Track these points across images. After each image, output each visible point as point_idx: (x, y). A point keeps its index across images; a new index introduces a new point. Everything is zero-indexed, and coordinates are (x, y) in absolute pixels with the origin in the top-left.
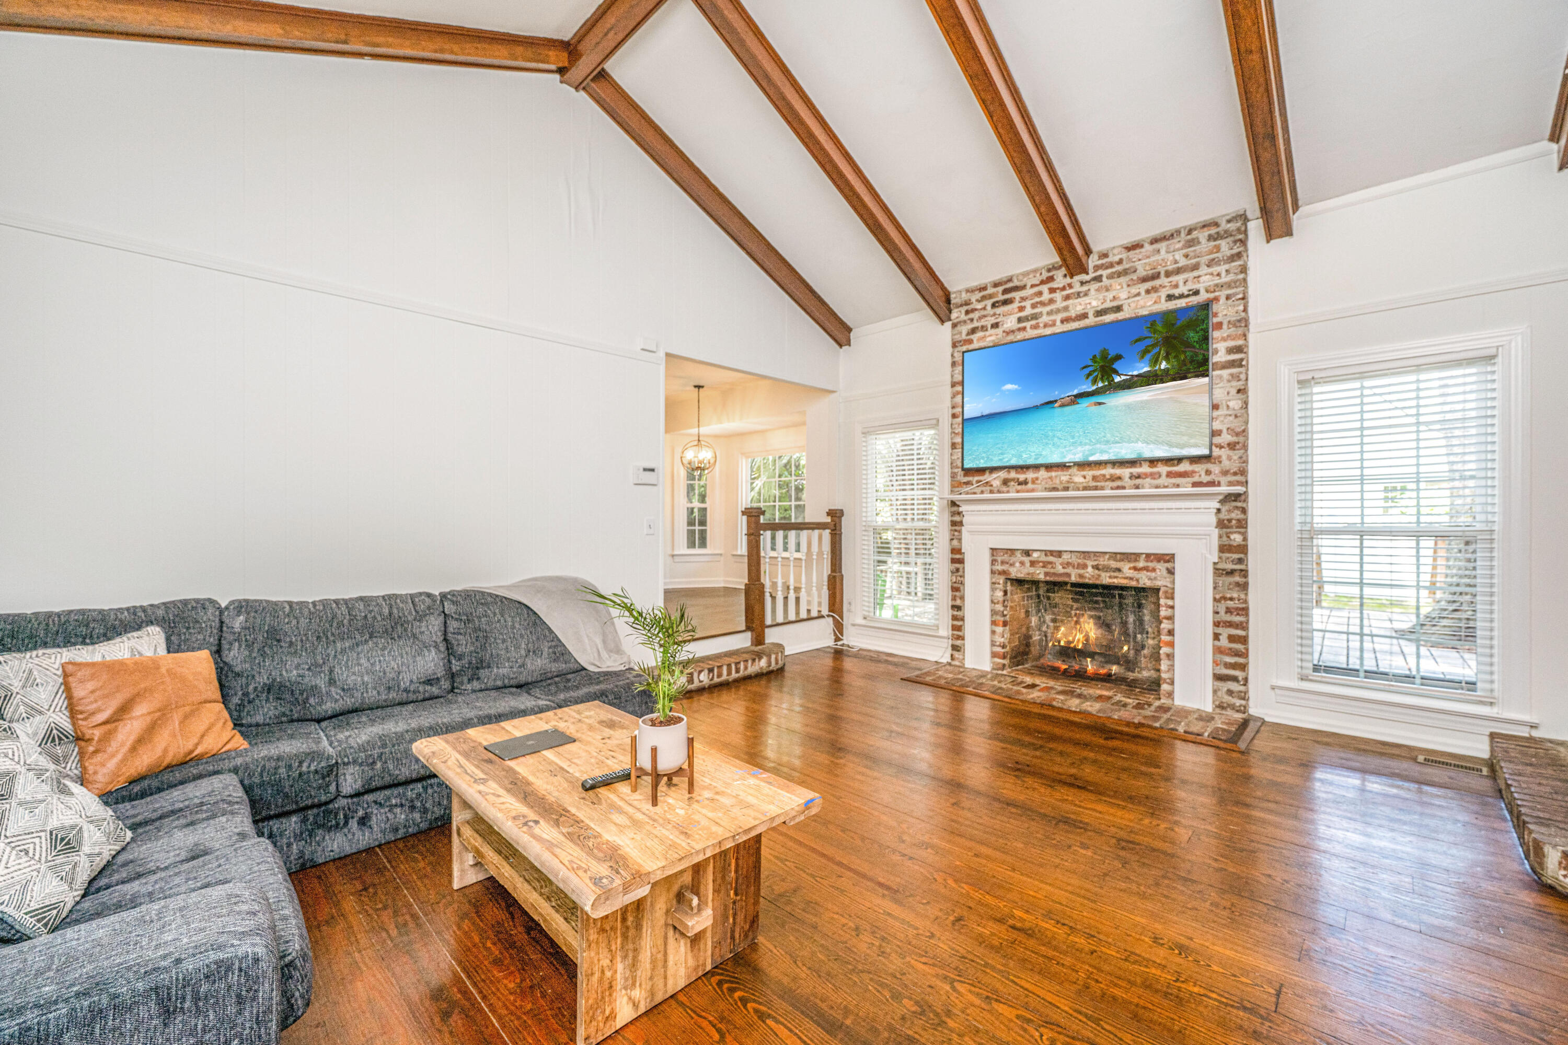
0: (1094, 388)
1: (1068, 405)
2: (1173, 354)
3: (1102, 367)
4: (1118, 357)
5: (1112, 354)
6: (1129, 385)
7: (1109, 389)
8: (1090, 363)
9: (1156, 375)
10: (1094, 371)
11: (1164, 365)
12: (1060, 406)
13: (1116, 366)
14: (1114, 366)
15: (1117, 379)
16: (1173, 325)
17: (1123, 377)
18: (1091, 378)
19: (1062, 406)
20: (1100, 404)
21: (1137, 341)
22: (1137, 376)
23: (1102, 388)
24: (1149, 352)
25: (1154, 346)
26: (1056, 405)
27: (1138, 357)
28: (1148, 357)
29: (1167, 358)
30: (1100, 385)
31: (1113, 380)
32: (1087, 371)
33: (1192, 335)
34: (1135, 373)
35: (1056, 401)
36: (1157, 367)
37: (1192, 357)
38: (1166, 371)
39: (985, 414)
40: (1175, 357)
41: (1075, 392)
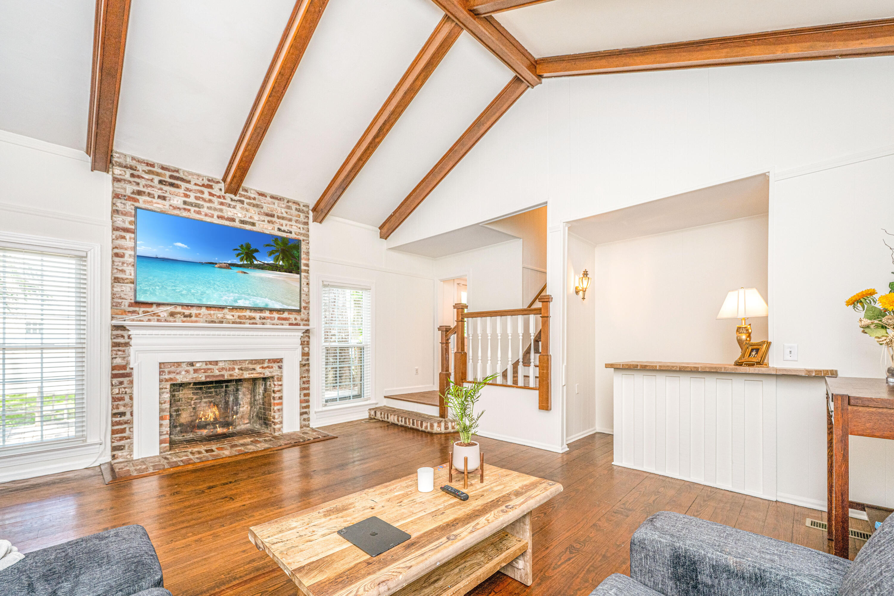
0: (241, 263)
1: (224, 268)
2: (286, 259)
3: (246, 253)
4: (257, 251)
5: (253, 247)
6: (262, 267)
7: (251, 267)
8: (239, 248)
9: (277, 267)
10: (242, 253)
11: (281, 263)
12: (219, 267)
13: (255, 255)
14: (254, 255)
15: (255, 262)
16: (287, 244)
17: (259, 263)
18: (239, 257)
19: (220, 267)
20: (245, 273)
21: (267, 245)
22: (267, 264)
23: (246, 264)
24: (274, 253)
25: (277, 251)
26: (216, 266)
27: (268, 254)
28: (273, 256)
29: (283, 259)
30: (245, 262)
31: (253, 262)
32: (238, 252)
33: (295, 252)
34: (266, 262)
35: (216, 264)
36: (278, 263)
37: (295, 263)
38: (282, 266)
39: (159, 256)
40: (287, 261)
41: (229, 262)
